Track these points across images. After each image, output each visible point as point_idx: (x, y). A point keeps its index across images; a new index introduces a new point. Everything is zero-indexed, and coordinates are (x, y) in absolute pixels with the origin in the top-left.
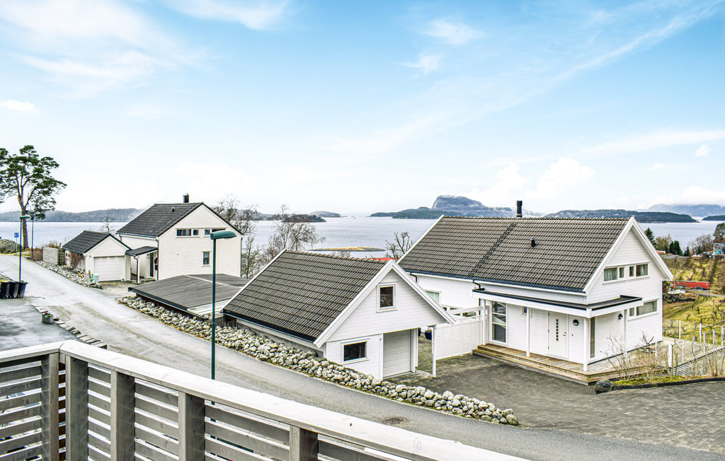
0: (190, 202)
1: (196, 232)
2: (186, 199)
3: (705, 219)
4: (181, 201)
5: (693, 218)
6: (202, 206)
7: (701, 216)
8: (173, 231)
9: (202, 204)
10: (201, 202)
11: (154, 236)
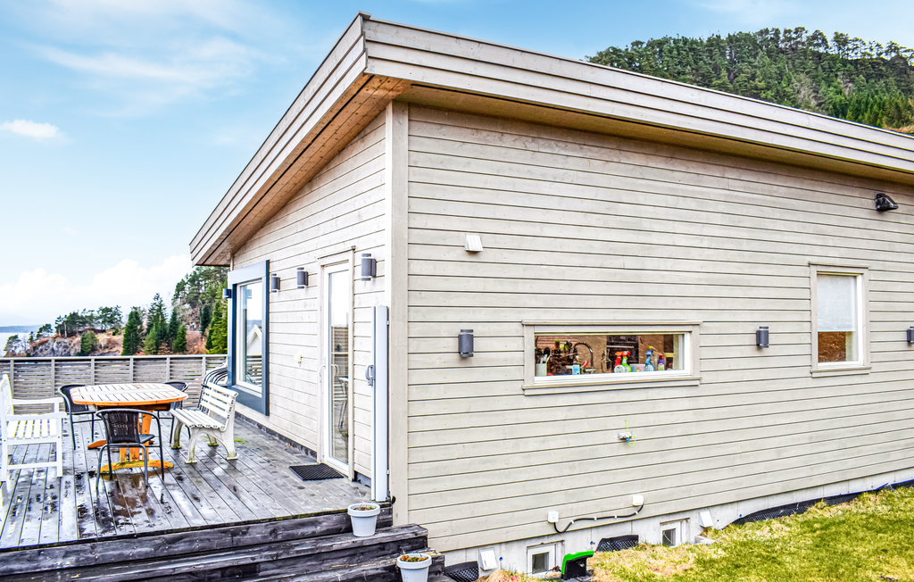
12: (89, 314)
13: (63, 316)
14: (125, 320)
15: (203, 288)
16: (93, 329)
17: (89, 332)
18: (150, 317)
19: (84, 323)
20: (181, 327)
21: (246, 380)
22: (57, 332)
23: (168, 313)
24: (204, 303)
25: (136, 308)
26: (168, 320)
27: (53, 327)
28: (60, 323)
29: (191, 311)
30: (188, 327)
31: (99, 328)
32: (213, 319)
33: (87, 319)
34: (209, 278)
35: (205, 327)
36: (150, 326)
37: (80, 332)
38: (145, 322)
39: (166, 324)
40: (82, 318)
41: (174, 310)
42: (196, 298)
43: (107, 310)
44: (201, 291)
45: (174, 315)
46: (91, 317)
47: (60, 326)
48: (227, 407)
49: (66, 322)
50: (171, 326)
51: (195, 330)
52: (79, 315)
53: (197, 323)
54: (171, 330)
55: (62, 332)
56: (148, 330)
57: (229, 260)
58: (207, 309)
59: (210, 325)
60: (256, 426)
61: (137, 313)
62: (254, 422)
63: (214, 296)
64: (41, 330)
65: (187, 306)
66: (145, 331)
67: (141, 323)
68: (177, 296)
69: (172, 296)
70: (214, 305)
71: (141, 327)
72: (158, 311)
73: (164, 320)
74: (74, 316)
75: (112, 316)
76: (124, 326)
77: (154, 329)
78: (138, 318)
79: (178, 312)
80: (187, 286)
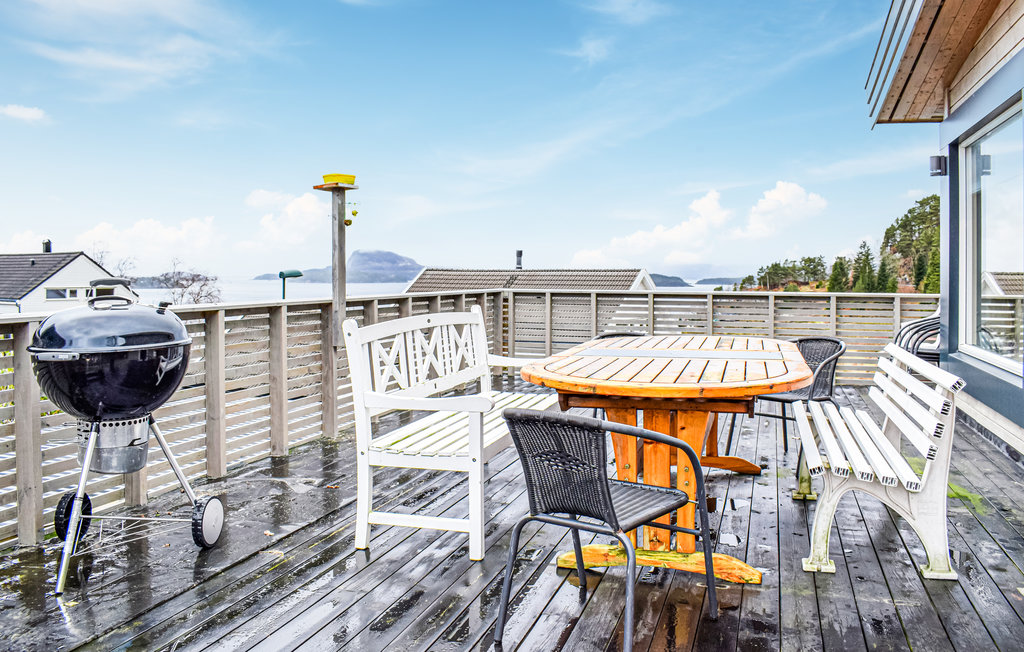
0: (53, 251)
1: (73, 293)
2: (48, 247)
3: (699, 283)
4: (40, 250)
5: (685, 281)
6: (81, 256)
7: (695, 279)
8: (41, 291)
9: (82, 253)
10: (78, 250)
11: (12, 299)
12: (791, 265)
13: (765, 268)
14: (829, 271)
15: (917, 234)
16: (795, 282)
17: (791, 284)
18: (856, 269)
19: (786, 275)
20: (890, 279)
21: (978, 344)
22: (760, 284)
23: (876, 263)
24: (917, 251)
25: (841, 259)
26: (877, 270)
27: (755, 279)
28: (763, 274)
29: (902, 262)
30: (899, 280)
31: (802, 280)
32: (929, 270)
33: (790, 271)
34: (924, 223)
35: (919, 281)
36: (856, 278)
37: (783, 285)
38: (851, 274)
39: (873, 277)
40: (784, 269)
41: (883, 260)
42: (909, 246)
43: (810, 260)
44: (914, 238)
45: (883, 265)
46: (794, 269)
47: (762, 277)
48: (936, 400)
49: (769, 273)
50: (880, 279)
51: (907, 283)
52: (782, 265)
53: (910, 276)
54: (879, 284)
55: (765, 285)
56: (854, 283)
57: (941, 104)
58: (920, 259)
59: (925, 278)
60: (1002, 449)
61: (841, 264)
62: (999, 442)
63: (930, 243)
64: (744, 282)
65: (898, 255)
66: (850, 284)
67: (845, 275)
68: (886, 244)
69: (881, 244)
70: (930, 254)
71: (847, 279)
72: (864, 260)
73: (871, 271)
74: (776, 267)
75: (815, 267)
76: (828, 278)
77: (860, 281)
78: (842, 269)
79: (887, 262)
80: (898, 232)
